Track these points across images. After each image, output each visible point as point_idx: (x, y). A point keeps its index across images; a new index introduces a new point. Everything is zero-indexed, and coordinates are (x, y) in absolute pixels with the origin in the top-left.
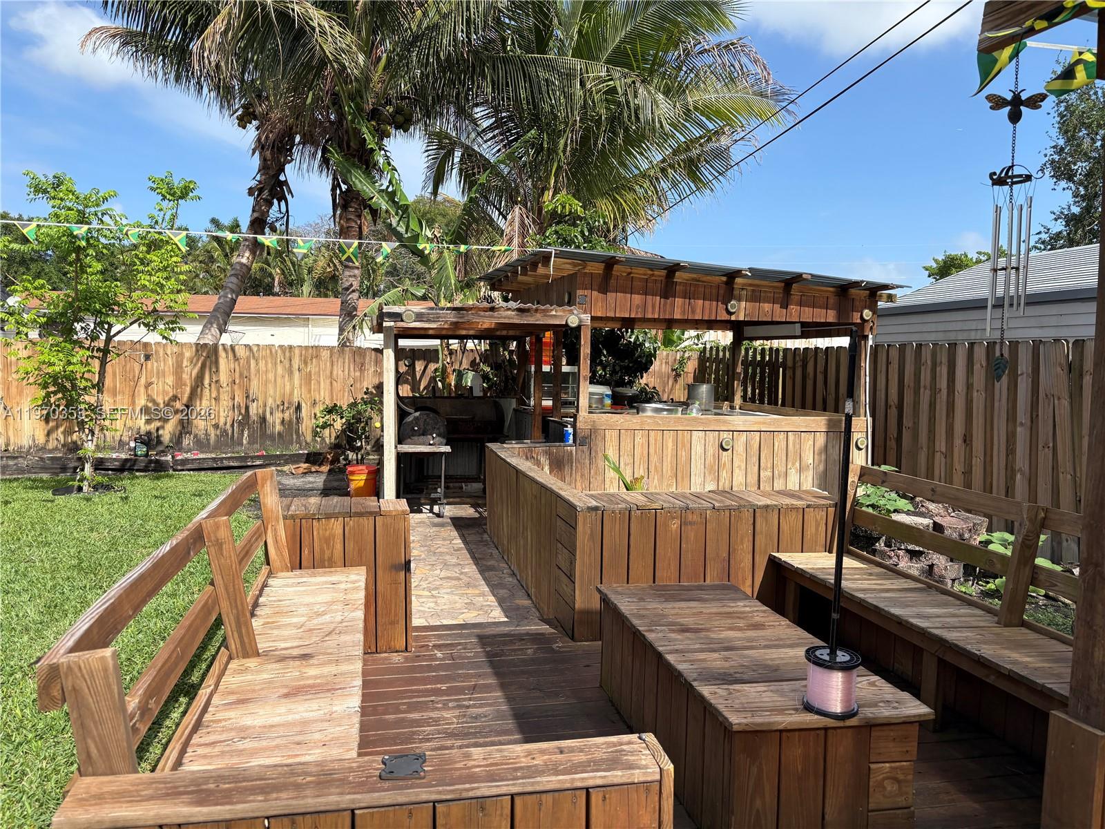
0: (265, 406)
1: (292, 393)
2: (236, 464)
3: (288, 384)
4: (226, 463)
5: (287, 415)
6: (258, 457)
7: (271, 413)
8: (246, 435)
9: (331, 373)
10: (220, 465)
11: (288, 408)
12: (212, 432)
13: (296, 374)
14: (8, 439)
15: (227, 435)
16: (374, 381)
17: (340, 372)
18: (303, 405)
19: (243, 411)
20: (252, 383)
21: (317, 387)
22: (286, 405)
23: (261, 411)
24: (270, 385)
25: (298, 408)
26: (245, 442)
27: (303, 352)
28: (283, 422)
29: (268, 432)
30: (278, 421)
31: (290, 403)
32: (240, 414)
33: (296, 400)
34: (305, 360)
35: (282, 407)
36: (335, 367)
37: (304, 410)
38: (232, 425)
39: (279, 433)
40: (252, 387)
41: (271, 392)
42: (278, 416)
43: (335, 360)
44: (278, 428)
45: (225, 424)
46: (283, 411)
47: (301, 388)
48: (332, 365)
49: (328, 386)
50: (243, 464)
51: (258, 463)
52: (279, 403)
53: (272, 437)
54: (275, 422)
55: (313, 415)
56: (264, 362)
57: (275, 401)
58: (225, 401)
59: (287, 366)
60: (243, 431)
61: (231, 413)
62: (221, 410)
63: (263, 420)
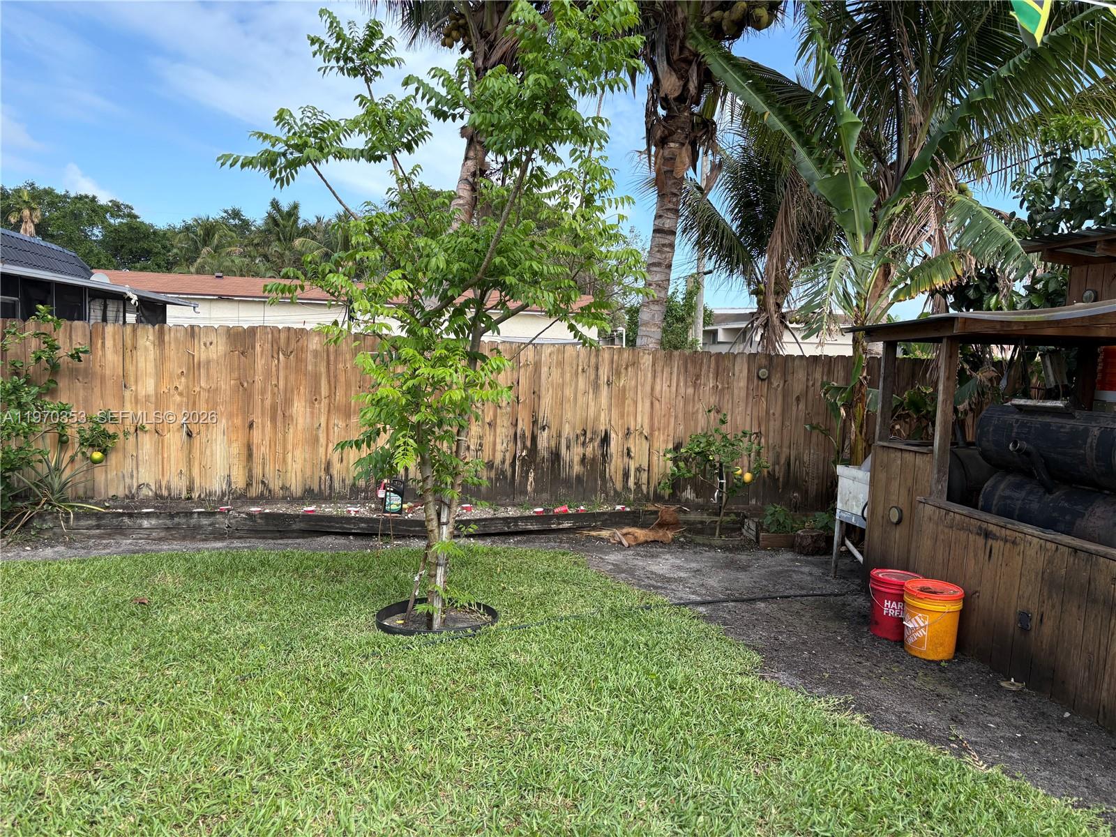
0: (559, 436)
1: (597, 418)
2: (535, 527)
3: (592, 404)
4: (522, 526)
5: (589, 450)
6: (566, 516)
7: (568, 447)
8: (531, 479)
9: (653, 389)
10: (513, 528)
11: (591, 440)
12: (484, 474)
13: (604, 391)
14: (192, 481)
15: (505, 477)
16: (712, 400)
17: (665, 388)
18: (613, 435)
19: (528, 443)
20: (543, 402)
21: (632, 409)
22: (589, 435)
23: (553, 444)
24: (568, 405)
25: (606, 440)
26: (529, 487)
27: (616, 357)
28: (583, 460)
29: (563, 475)
30: (577, 459)
31: (594, 433)
32: (524, 447)
33: (603, 428)
34: (617, 370)
35: (582, 438)
36: (658, 380)
37: (613, 443)
38: (513, 464)
39: (578, 477)
40: (542, 408)
41: (568, 415)
42: (577, 451)
43: (659, 369)
44: (577, 468)
45: (503, 462)
46: (584, 444)
47: (610, 410)
48: (654, 377)
49: (648, 404)
50: (546, 527)
51: (566, 525)
52: (579, 432)
53: (567, 482)
54: (573, 456)
55: (625, 451)
56: (559, 370)
57: (574, 429)
58: (503, 431)
59: (593, 377)
60: (527, 473)
61: (511, 444)
62: (498, 440)
63: (556, 456)
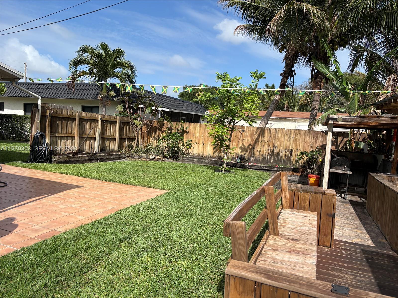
0: (280, 150)
1: (289, 146)
2: (268, 169)
3: (288, 143)
4: (265, 168)
5: (287, 154)
6: (276, 167)
7: (281, 153)
8: (272, 159)
9: (305, 140)
10: (263, 168)
11: (287, 151)
12: (261, 157)
13: (292, 140)
14: (204, 154)
15: (266, 158)
16: (320, 143)
17: (308, 140)
18: (293, 150)
19: (272, 151)
20: (276, 142)
21: (299, 144)
22: (287, 150)
23: (278, 151)
24: (282, 143)
25: (291, 151)
26: (271, 161)
27: (295, 132)
28: (285, 156)
29: (280, 159)
30: (283, 156)
31: (288, 149)
32: (271, 152)
33: (291, 148)
34: (295, 134)
35: (285, 151)
36: (306, 138)
37: (293, 152)
38: (268, 156)
39: (284, 160)
40: (276, 143)
41: (282, 145)
42: (284, 154)
43: (306, 135)
44: (283, 158)
45: (266, 155)
46: (286, 152)
47: (293, 144)
48: (305, 137)
49: (303, 144)
50: (270, 169)
51: (275, 169)
52: (284, 149)
53: (281, 161)
54: (283, 155)
55: (296, 154)
56: (281, 134)
57: (283, 148)
58: (266, 147)
59: (289, 136)
60: (271, 158)
61: (268, 151)
62: (265, 150)
63: (278, 154)
